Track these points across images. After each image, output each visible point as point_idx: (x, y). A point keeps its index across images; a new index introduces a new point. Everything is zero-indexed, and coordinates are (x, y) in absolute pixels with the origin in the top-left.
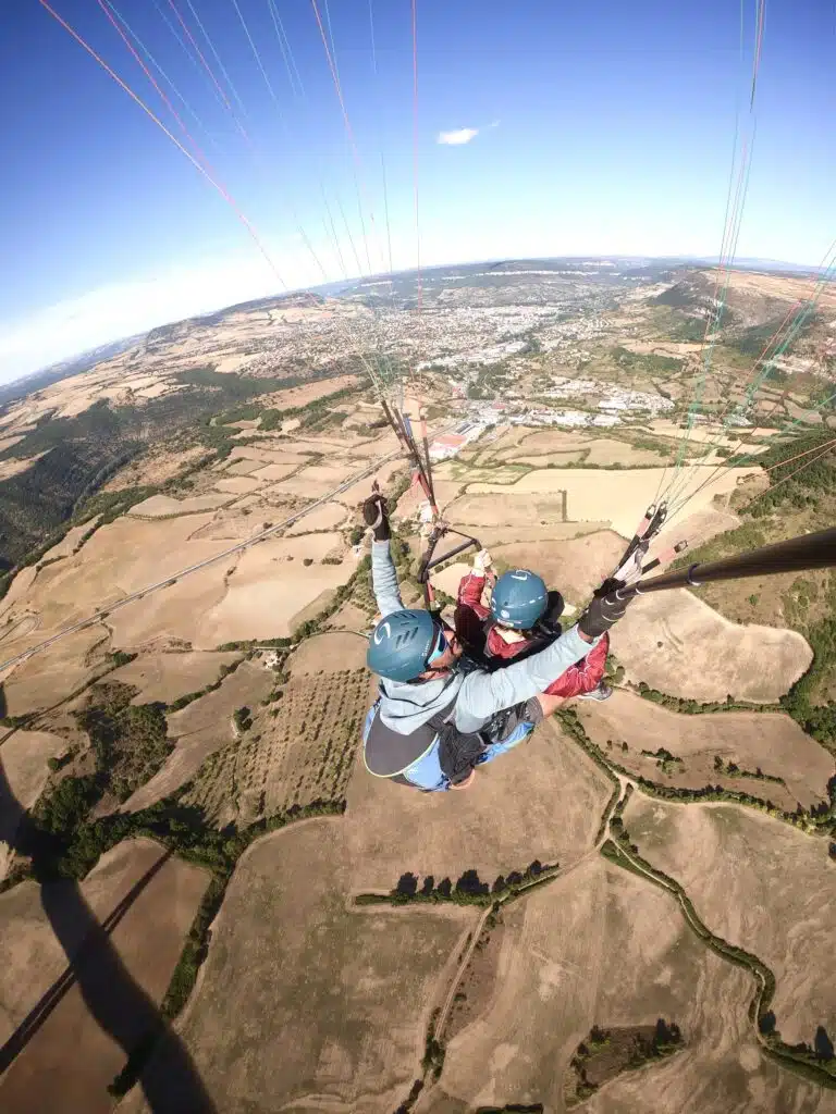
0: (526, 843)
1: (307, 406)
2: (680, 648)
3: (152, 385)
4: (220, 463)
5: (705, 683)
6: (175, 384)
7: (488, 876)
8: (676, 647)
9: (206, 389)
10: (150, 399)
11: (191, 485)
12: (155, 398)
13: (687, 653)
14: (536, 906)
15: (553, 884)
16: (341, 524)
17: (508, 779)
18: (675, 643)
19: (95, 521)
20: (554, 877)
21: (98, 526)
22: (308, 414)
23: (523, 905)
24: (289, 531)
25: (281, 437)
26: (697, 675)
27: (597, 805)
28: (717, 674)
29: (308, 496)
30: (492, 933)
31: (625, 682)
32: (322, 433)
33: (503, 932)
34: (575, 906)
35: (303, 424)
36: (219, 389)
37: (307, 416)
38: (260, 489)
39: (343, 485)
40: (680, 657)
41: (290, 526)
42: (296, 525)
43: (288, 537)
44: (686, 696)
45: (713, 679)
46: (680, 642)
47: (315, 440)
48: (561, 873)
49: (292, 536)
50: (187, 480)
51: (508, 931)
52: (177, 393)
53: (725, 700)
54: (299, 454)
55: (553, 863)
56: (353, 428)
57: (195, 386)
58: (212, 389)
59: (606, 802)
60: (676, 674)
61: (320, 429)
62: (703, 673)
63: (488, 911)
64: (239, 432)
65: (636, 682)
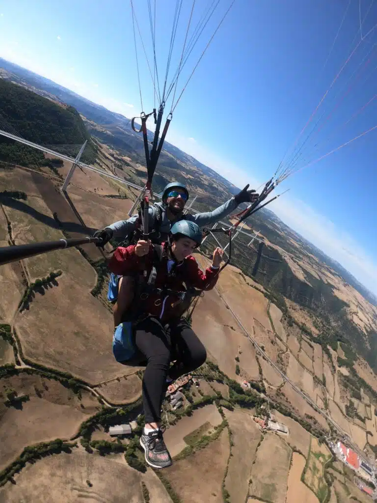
0: (37, 314)
1: (360, 378)
2: (76, 492)
3: (362, 321)
4: (308, 338)
5: (38, 481)
6: (366, 330)
7: (38, 295)
8: (79, 490)
9: (367, 342)
10: (352, 320)
11: (291, 326)
12: (354, 322)
13: (68, 492)
14: (18, 295)
15: (17, 305)
16: (267, 382)
17: (65, 335)
18: (81, 493)
19: (265, 291)
20: (19, 307)
21: (262, 292)
22: (355, 379)
23: (21, 293)
24: (261, 358)
25: (334, 367)
26: (46, 481)
27: (25, 344)
28: (36, 493)
29: (288, 371)
30: (22, 279)
31: (79, 444)
32: (342, 387)
33: (20, 281)
34: (6, 302)
35: (345, 377)
36: (369, 348)
37: (354, 379)
38: (291, 352)
39: (299, 390)
40: (70, 486)
41: (264, 358)
42: (266, 362)
43: (256, 356)
44: (39, 463)
45: (36, 488)
46: (80, 496)
47: (336, 383)
48: (18, 310)
49: (257, 359)
50: (294, 324)
51: (19, 283)
52: (360, 330)
53: (15, 478)
54: (323, 374)
55: (23, 312)
56: (352, 404)
57: (367, 337)
58: (368, 345)
59: (23, 348)
60: (59, 473)
61: (346, 386)
62: (45, 487)
63: (29, 285)
64: (334, 350)
65: (74, 449)
